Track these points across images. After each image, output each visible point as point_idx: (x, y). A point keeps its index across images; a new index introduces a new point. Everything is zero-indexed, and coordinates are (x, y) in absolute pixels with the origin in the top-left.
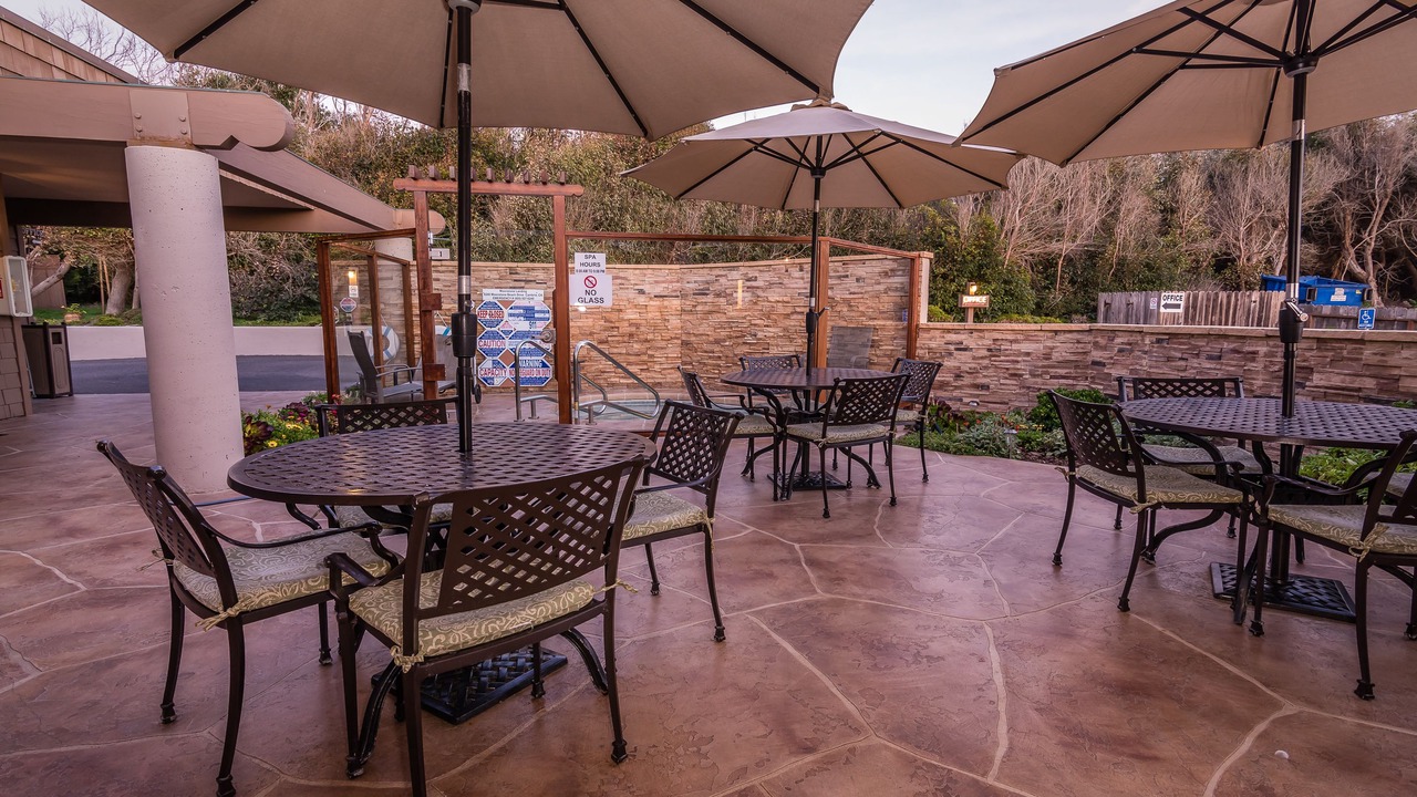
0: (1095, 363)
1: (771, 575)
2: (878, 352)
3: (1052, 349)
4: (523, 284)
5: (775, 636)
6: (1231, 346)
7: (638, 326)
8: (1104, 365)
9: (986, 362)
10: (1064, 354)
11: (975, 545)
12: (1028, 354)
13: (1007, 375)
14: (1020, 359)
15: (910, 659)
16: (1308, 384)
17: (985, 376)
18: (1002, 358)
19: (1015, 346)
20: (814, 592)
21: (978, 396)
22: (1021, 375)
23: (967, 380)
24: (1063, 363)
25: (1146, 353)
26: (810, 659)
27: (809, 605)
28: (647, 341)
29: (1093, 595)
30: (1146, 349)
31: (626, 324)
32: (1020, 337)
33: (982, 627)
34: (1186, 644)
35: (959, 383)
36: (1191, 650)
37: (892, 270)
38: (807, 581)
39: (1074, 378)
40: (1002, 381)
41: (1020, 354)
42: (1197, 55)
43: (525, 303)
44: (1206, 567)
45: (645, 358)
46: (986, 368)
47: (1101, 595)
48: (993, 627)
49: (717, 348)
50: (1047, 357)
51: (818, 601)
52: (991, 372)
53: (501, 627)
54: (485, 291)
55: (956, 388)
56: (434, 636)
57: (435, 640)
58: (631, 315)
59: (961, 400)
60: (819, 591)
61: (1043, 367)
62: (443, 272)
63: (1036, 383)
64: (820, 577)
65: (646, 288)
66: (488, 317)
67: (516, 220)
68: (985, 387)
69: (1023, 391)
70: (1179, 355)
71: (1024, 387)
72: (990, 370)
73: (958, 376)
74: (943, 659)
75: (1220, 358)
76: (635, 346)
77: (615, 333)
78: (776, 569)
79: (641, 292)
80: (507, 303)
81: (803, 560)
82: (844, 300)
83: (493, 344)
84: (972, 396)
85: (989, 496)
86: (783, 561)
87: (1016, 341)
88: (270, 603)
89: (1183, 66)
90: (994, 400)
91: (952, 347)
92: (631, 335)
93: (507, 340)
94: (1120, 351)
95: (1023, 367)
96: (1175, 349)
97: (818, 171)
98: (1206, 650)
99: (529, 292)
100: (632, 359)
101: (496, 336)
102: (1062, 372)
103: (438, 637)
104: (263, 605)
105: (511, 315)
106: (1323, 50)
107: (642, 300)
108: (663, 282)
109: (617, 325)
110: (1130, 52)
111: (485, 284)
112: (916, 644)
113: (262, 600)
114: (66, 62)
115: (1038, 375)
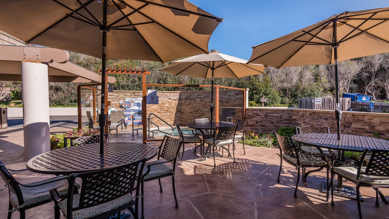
0: (294, 120)
1: (196, 186)
2: (235, 116)
3: (283, 115)
4: (137, 96)
5: (193, 206)
6: (330, 116)
7: (169, 108)
8: (296, 120)
9: (264, 119)
10: (285, 117)
11: (256, 175)
12: (276, 117)
13: (270, 123)
14: (273, 118)
15: (231, 214)
16: (351, 127)
17: (264, 123)
18: (269, 118)
19: (272, 115)
20: (207, 191)
21: (263, 128)
22: (274, 123)
23: (260, 124)
24: (285, 120)
25: (307, 117)
26: (202, 214)
27: (205, 196)
28: (171, 112)
29: (287, 192)
30: (307, 116)
31: (165, 107)
32: (273, 112)
33: (254, 203)
34: (312, 208)
35: (257, 125)
36: (313, 211)
37: (238, 93)
38: (206, 187)
39: (289, 124)
40: (269, 124)
41: (273, 117)
42: (309, 42)
43: (137, 102)
44: (320, 183)
45: (171, 117)
46: (264, 120)
47: (290, 192)
48: (257, 203)
49: (191, 114)
50: (281, 118)
51: (208, 194)
52: (266, 121)
53: (100, 211)
54: (126, 98)
55: (256, 126)
56: (78, 215)
57: (78, 217)
58: (167, 105)
59: (258, 129)
60: (209, 191)
61: (280, 120)
62: (115, 93)
63: (278, 125)
64: (210, 186)
65: (172, 98)
66: (127, 106)
67: (138, 78)
68: (264, 126)
69: (275, 127)
70: (316, 118)
71: (275, 126)
72: (265, 121)
73: (257, 123)
74: (241, 213)
75: (327, 119)
76: (168, 113)
77: (163, 110)
78: (198, 184)
79: (170, 99)
80: (132, 102)
81: (206, 180)
82: (226, 101)
83: (128, 113)
84: (261, 128)
85: (262, 160)
86: (200, 181)
87: (272, 113)
88: (35, 203)
89: (306, 44)
90: (267, 130)
91: (255, 115)
92: (167, 110)
93: (132, 112)
94: (301, 116)
95: (274, 120)
96: (315, 116)
97: (213, 69)
98: (318, 211)
99: (139, 99)
100: (167, 117)
101: (129, 111)
102: (285, 122)
103: (79, 216)
104: (33, 203)
105: (133, 105)
106: (341, 42)
107: (170, 101)
108: (176, 96)
109: (163, 108)
110: (291, 41)
111: (126, 96)
112: (234, 209)
113: (32, 202)
114: (8, 39)
115: (279, 123)
